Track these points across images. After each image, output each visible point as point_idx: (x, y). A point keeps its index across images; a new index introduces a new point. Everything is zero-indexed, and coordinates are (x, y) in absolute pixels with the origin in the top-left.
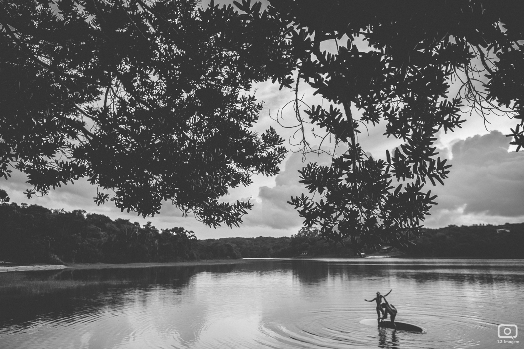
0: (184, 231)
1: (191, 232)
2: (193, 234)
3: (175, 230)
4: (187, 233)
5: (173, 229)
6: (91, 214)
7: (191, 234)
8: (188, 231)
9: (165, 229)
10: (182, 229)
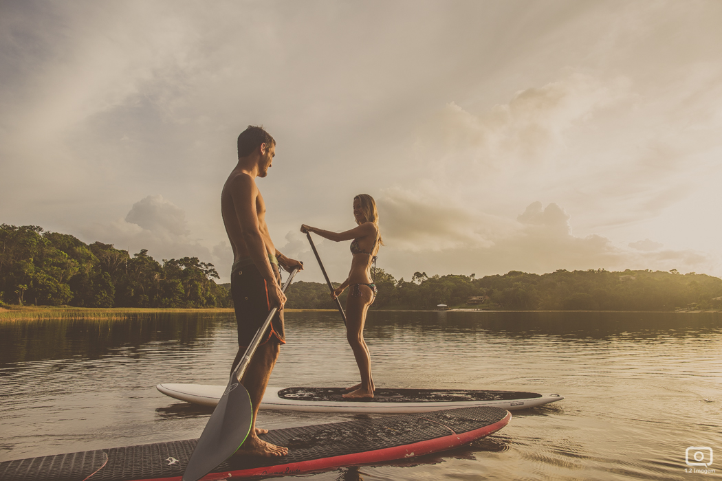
0: (199, 263)
1: (210, 265)
2: (213, 268)
3: (185, 261)
4: (203, 266)
5: (181, 260)
6: (51, 233)
7: (210, 268)
8: (204, 264)
9: (169, 260)
10: (195, 260)
